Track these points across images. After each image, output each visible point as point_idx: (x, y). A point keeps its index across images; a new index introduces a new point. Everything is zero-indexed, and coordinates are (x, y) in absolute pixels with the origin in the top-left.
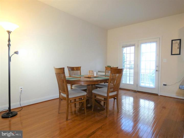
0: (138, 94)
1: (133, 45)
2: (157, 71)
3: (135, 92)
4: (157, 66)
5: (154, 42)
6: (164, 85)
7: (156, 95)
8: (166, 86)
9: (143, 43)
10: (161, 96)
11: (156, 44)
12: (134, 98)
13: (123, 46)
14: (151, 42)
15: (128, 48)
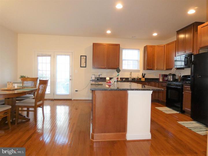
0: (55, 102)
1: (50, 56)
2: (70, 80)
3: (52, 100)
4: (71, 76)
5: (68, 55)
6: (76, 91)
7: (70, 100)
8: (78, 92)
9: (59, 55)
10: (74, 100)
11: (70, 57)
12: (50, 106)
13: (38, 55)
14: (65, 55)
15: (44, 58)
